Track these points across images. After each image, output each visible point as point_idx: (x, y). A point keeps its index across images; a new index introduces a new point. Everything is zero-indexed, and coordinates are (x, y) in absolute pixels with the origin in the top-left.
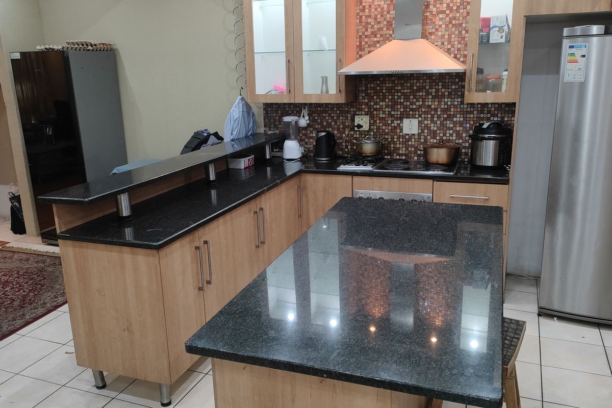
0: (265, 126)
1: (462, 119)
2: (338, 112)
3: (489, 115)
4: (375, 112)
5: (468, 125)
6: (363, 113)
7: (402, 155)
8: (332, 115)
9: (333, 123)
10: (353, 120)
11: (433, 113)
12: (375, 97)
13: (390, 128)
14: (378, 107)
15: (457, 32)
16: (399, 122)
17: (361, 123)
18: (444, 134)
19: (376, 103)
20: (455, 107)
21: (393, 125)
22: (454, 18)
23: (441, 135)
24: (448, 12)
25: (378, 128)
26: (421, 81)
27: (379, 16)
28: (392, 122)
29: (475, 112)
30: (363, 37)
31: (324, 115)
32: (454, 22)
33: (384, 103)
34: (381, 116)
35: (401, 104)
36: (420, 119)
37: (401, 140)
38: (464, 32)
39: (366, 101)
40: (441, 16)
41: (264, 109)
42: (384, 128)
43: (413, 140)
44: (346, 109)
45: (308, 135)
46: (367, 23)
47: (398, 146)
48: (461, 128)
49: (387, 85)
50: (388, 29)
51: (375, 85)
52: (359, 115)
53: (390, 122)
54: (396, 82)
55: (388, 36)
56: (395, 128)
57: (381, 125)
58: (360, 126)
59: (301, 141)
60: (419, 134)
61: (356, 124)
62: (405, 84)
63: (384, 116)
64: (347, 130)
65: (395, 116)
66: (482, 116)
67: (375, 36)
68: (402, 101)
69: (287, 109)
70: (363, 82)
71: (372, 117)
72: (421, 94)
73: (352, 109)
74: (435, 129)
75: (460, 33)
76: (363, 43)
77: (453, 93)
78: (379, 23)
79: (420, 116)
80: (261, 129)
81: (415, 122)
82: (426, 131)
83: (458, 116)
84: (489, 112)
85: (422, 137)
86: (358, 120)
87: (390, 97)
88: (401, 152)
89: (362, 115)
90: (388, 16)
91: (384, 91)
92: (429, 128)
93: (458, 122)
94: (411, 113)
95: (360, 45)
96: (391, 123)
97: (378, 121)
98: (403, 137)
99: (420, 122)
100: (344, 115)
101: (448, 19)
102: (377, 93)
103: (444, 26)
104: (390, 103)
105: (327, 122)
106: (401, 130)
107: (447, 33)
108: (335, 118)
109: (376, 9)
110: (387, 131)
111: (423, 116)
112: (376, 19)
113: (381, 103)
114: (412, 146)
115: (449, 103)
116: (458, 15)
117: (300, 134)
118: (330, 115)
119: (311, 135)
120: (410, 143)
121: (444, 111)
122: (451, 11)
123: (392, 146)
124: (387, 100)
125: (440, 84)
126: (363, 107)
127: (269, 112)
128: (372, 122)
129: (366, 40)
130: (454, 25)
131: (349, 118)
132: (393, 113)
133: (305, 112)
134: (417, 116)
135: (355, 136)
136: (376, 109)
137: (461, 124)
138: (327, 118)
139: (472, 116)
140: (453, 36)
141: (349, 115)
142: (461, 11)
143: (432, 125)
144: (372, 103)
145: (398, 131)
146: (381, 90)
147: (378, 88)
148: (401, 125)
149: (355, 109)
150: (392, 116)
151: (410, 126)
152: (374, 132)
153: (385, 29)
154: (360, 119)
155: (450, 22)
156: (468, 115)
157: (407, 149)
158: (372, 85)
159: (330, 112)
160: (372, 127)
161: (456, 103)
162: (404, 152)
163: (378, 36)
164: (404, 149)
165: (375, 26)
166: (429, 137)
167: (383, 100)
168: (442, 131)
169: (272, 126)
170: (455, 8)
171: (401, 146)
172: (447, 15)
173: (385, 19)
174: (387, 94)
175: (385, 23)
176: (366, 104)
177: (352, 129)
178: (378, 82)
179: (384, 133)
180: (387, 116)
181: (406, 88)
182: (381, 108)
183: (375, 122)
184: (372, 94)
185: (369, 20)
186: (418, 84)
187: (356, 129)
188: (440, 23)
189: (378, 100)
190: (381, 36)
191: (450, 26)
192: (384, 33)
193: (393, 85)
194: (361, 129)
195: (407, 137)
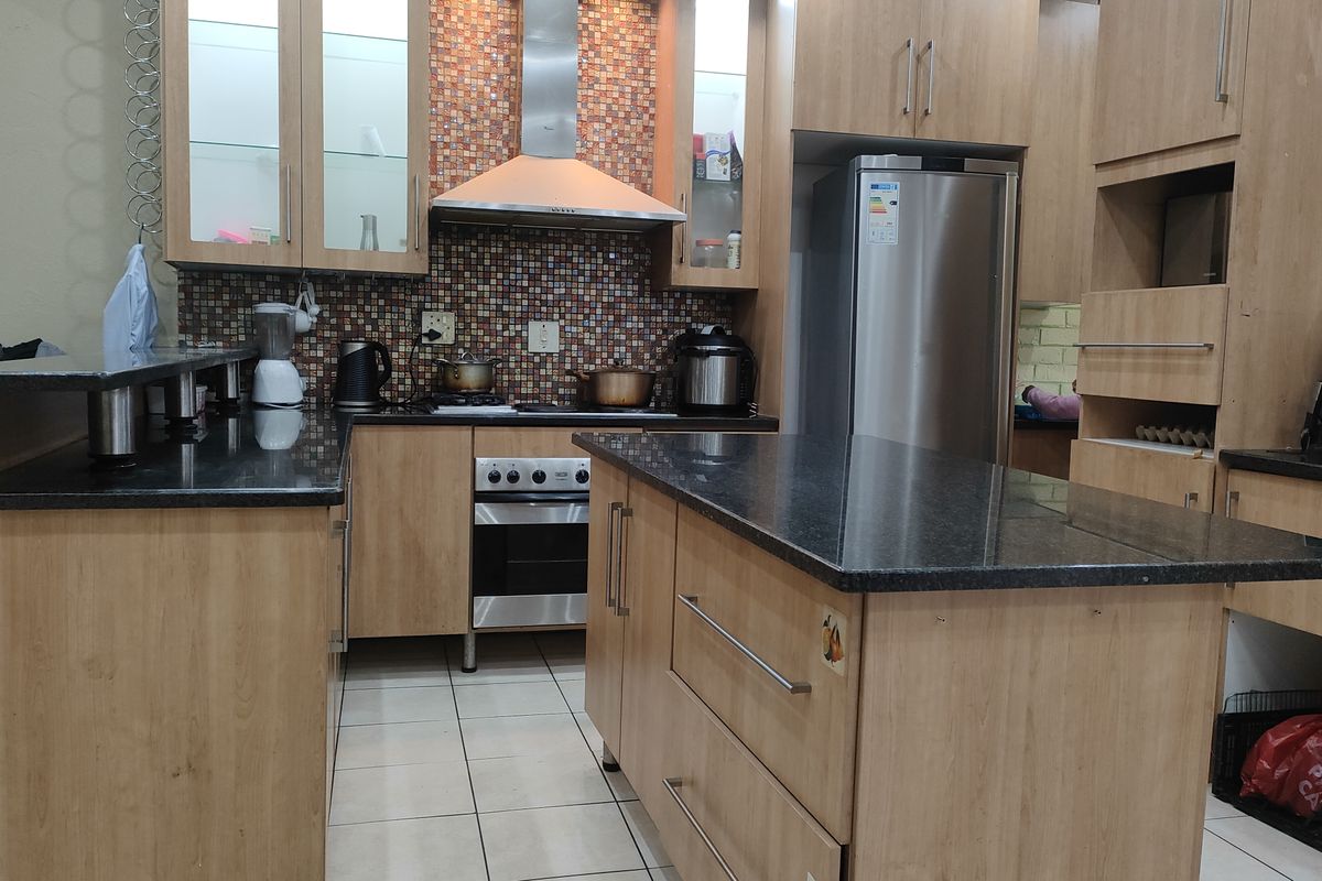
0: (183, 330)
1: (641, 325)
2: (381, 302)
3: (689, 319)
4: (467, 306)
5: (653, 337)
6: (441, 306)
7: (527, 396)
8: (367, 308)
9: (369, 328)
10: (417, 322)
11: (587, 311)
12: (467, 274)
13: (499, 339)
14: (474, 294)
15: (627, 160)
16: (519, 328)
17: (437, 328)
18: (611, 355)
19: (472, 287)
20: (628, 300)
21: (506, 333)
22: (621, 132)
23: (605, 355)
24: (609, 120)
25: (475, 341)
26: (563, 247)
27: (474, 108)
28: (506, 327)
29: (665, 313)
30: (440, 145)
31: (347, 308)
32: (621, 140)
33: (487, 288)
34: (480, 314)
35: (524, 290)
36: (562, 322)
37: (524, 365)
38: (638, 161)
39: (448, 280)
40: (596, 126)
41: (182, 288)
42: (487, 339)
43: (549, 366)
44: (402, 296)
45: (306, 354)
46: (449, 119)
47: (518, 378)
48: (641, 343)
49: (493, 250)
50: (492, 136)
51: (468, 249)
52: (431, 310)
53: (499, 327)
54: (513, 245)
55: (493, 149)
56: (511, 340)
57: (481, 333)
58: (434, 335)
59: (300, 360)
60: (562, 354)
61: (425, 330)
62: (531, 251)
63: (487, 314)
64: (402, 342)
65: (512, 315)
66: (677, 319)
67: (467, 147)
68: (525, 283)
69: (248, 291)
70: (441, 241)
71: (460, 316)
72: (563, 272)
73: (414, 298)
74: (593, 343)
75: (633, 161)
76: (440, 158)
77: (624, 274)
78: (474, 121)
79: (562, 316)
80: (169, 339)
81: (553, 328)
82: (575, 347)
83: (635, 318)
84: (689, 313)
85: (568, 360)
86: (428, 322)
87: (500, 276)
88: (523, 391)
89: (437, 310)
90: (493, 110)
91: (487, 262)
92: (580, 342)
93: (635, 331)
94: (544, 309)
95: (434, 162)
96: (503, 330)
97: (474, 326)
98: (529, 359)
99: (562, 329)
100: (394, 309)
101: (609, 133)
102: (468, 265)
103: (602, 145)
104: (500, 288)
105: (353, 322)
106: (525, 345)
107: (609, 159)
108: (374, 316)
109: (468, 93)
110: (493, 346)
111: (568, 316)
112: (467, 112)
113: (480, 288)
114: (547, 378)
115: (618, 293)
116: (627, 128)
117: (295, 347)
118: (360, 310)
119: (312, 353)
120: (543, 372)
121: (609, 307)
122: (615, 118)
123: (506, 377)
124: (493, 282)
125: (600, 255)
126: (441, 293)
127: (196, 296)
128: (461, 326)
129: (447, 152)
130: (621, 146)
131: (408, 317)
132: (505, 308)
133: (308, 295)
134: (556, 316)
135: (422, 356)
136: (468, 300)
137: (640, 336)
138: (354, 315)
139: (659, 319)
140: (620, 166)
141: (408, 311)
142: (633, 122)
143: (587, 335)
144: (461, 287)
145: (518, 346)
146: (480, 260)
147: (474, 255)
148: (524, 334)
149: (421, 298)
150: (505, 315)
151: (544, 337)
152: (465, 349)
153: (487, 135)
154: (434, 320)
155: (614, 140)
156: (653, 319)
157: (537, 384)
158: (461, 249)
159: (361, 302)
160: (461, 338)
161: (630, 294)
162: (530, 391)
163: (473, 148)
164: (530, 384)
165: (467, 127)
166: (580, 360)
167: (486, 281)
168: (605, 348)
169: (204, 331)
170: (622, 115)
171: (524, 378)
172: (608, 126)
173: (487, 116)
174: (494, 269)
175: (487, 123)
176: (448, 287)
177: (417, 342)
178: (474, 243)
179: (486, 351)
180: (493, 314)
181: (532, 258)
182: (481, 296)
183: (468, 326)
184: (461, 268)
185: (454, 113)
186: (557, 253)
187: (425, 340)
188: (596, 139)
189: (474, 281)
190: (480, 147)
191: (615, 146)
192: (486, 142)
193: (506, 250)
194: (437, 342)
195: (537, 359)
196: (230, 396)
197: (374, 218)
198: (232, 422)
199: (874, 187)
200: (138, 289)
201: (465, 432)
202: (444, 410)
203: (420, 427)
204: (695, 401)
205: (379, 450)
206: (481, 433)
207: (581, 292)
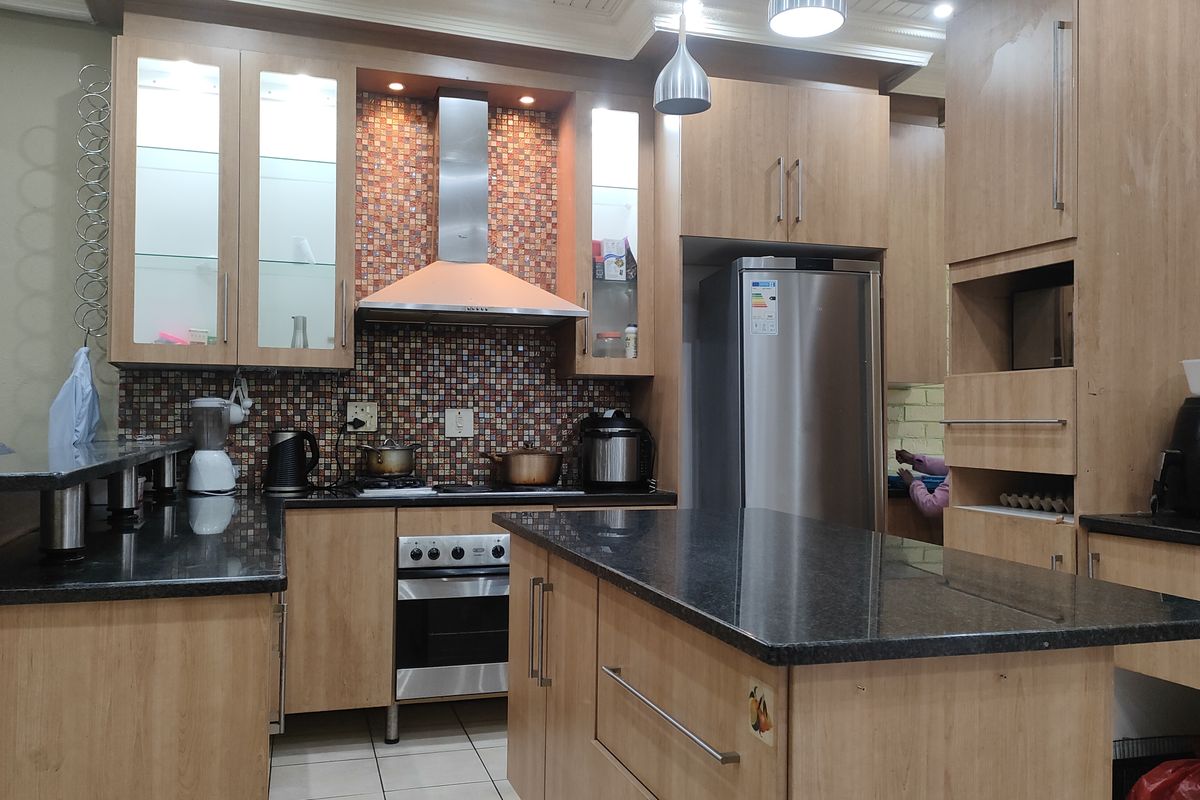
0: (123, 424)
1: (548, 410)
2: (310, 395)
3: (591, 404)
4: (389, 397)
5: (559, 421)
6: (365, 397)
7: (444, 478)
8: (297, 400)
9: (297, 418)
10: (343, 412)
11: (498, 398)
12: (389, 367)
13: (419, 426)
14: (395, 385)
15: (532, 264)
16: (436, 415)
17: (361, 417)
18: (521, 438)
19: (392, 379)
20: (536, 388)
21: (425, 420)
22: (527, 240)
23: (515, 438)
24: (516, 229)
25: (396, 427)
26: (477, 341)
27: (395, 220)
28: (424, 415)
29: (570, 398)
30: (364, 253)
31: (277, 400)
32: (527, 246)
33: (407, 379)
34: (401, 403)
35: (441, 381)
36: (476, 409)
37: (442, 449)
38: (543, 264)
39: (371, 373)
40: (505, 234)
41: (123, 386)
42: (407, 426)
43: (464, 449)
44: (328, 389)
45: (238, 444)
46: (372, 230)
47: (436, 461)
48: (548, 427)
49: (413, 345)
50: (412, 244)
51: (389, 345)
52: (355, 400)
53: (419, 415)
54: (430, 340)
55: (412, 256)
56: (430, 426)
57: (401, 420)
58: (358, 423)
59: (232, 448)
60: (476, 438)
61: (350, 419)
62: (447, 346)
63: (407, 403)
64: (328, 431)
65: (430, 404)
66: (580, 404)
67: (388, 254)
68: (442, 375)
69: (185, 387)
70: (365, 338)
71: (383, 406)
72: (476, 364)
73: (340, 390)
74: (504, 427)
75: (538, 264)
76: (364, 265)
77: (531, 365)
78: (395, 231)
79: (476, 404)
80: (109, 433)
81: (468, 415)
82: (488, 432)
83: (542, 404)
84: (591, 399)
85: (482, 443)
86: (353, 412)
87: (419, 368)
88: (441, 473)
89: (362, 400)
90: (412, 221)
91: (407, 356)
92: (493, 427)
93: (543, 416)
94: (459, 398)
95: (359, 268)
96: (422, 418)
97: (395, 414)
98: (446, 443)
99: (476, 415)
100: (322, 400)
101: (516, 240)
102: (390, 359)
103: (510, 251)
104: (419, 380)
105: (283, 413)
106: (442, 431)
107: (516, 263)
108: (303, 407)
109: (389, 207)
110: (413, 432)
111: (481, 404)
112: (388, 224)
113: (401, 379)
114: (463, 460)
115: (526, 382)
116: (532, 235)
117: (228, 437)
118: (290, 402)
119: (245, 443)
120: (459, 455)
121: (519, 395)
122: (522, 227)
123: (424, 461)
124: (413, 374)
125: (510, 347)
126: (365, 385)
127: (136, 393)
128: (383, 414)
129: (370, 259)
130: (527, 252)
131: (334, 408)
132: (424, 398)
133: (242, 390)
134: (471, 404)
135: (347, 443)
136: (390, 391)
137: (548, 421)
138: (284, 407)
139: (564, 405)
140: (527, 269)
141: (334, 402)
142: (538, 230)
143: (499, 420)
144: (383, 379)
145: (436, 432)
146: (401, 354)
147: (395, 350)
148: (441, 420)
149: (347, 390)
150: (424, 404)
151: (459, 423)
152: (386, 435)
153: (406, 244)
154: (358, 410)
155: (521, 246)
156: (559, 404)
157: (453, 466)
158: (383, 345)
159: (290, 395)
160: (383, 426)
161: (537, 382)
162: (447, 473)
163: (394, 254)
164: (447, 467)
165: (388, 237)
166: (493, 444)
167: (406, 373)
168: (516, 432)
169: (143, 425)
170: (527, 224)
171: (442, 461)
172: (516, 234)
173: (407, 227)
174: (413, 362)
175: (407, 233)
176: (371, 380)
177: (342, 430)
178: (395, 339)
179: (407, 437)
180: (413, 403)
181: (448, 351)
182: (401, 387)
183: (389, 415)
184: (383, 362)
185: (376, 225)
186: (471, 347)
187: (350, 429)
188: (505, 245)
189: (395, 373)
190: (400, 254)
191: (522, 252)
192: (406, 250)
193: (424, 345)
194: (361, 429)
195: (453, 443)
196: (167, 486)
197: (304, 319)
198: (168, 510)
199: (755, 284)
200: (82, 389)
201: (388, 514)
202: (369, 493)
203: (347, 510)
204: (599, 478)
205: (308, 531)
206: (405, 514)
207: (493, 381)
